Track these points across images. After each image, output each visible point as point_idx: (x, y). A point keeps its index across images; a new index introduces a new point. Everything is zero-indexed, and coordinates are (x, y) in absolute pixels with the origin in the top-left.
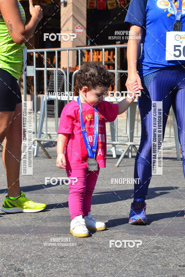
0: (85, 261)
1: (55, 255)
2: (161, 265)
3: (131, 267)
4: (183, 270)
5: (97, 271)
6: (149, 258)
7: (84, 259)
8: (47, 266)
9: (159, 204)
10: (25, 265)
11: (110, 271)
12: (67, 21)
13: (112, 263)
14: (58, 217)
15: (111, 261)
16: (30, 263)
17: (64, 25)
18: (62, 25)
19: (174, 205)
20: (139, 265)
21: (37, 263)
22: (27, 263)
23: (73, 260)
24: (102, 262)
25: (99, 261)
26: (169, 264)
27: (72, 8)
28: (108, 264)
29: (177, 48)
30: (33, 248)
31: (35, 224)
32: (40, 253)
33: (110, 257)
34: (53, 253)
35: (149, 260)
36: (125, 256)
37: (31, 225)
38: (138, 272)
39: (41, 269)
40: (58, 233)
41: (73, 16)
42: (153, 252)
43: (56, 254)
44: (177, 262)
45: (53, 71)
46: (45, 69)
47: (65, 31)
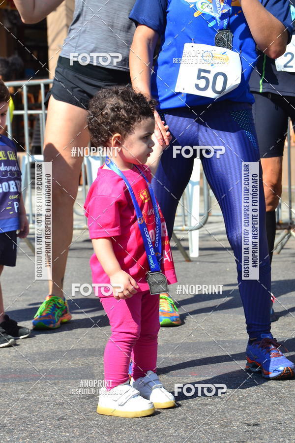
1: (50, 416)
2: (218, 424)
3: (172, 430)
4: (253, 431)
5: (118, 440)
6: (200, 413)
7: (97, 420)
8: (38, 435)
9: (214, 324)
11: (139, 437)
12: (58, 34)
14: (53, 352)
15: (139, 423)
16: (10, 432)
17: (53, 40)
18: (50, 39)
19: (236, 326)
20: (184, 427)
21: (22, 430)
23: (78, 423)
26: (231, 422)
27: (65, 12)
28: (134, 427)
29: (203, 74)
31: (17, 366)
32: (25, 414)
34: (47, 413)
35: (199, 418)
37: (11, 368)
38: (183, 439)
39: (28, 440)
40: (54, 380)
41: (66, 25)
42: (206, 405)
43: (51, 414)
44: (243, 418)
45: (38, 115)
46: (25, 112)
47: (55, 50)
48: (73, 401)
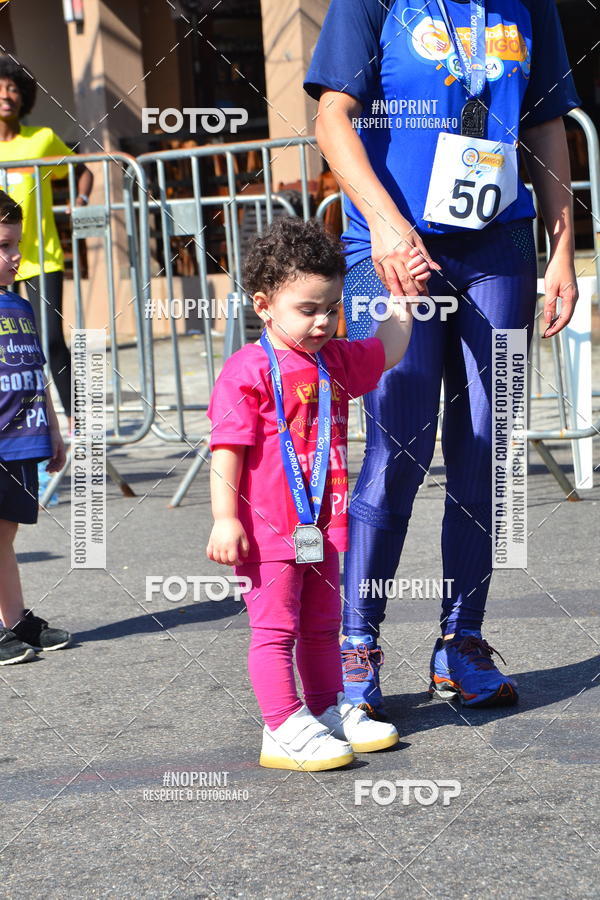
0: (430, 872)
1: (332, 854)
7: (428, 863)
8: (312, 895)
10: (240, 894)
12: (283, 30)
13: (520, 873)
15: (514, 868)
16: (257, 888)
17: (274, 44)
18: (267, 43)
21: (279, 885)
22: (245, 887)
24: (485, 871)
25: (476, 869)
28: (505, 879)
29: (462, 189)
30: (257, 831)
31: (253, 743)
32: (283, 850)
33: (511, 851)
34: (326, 848)
36: (558, 845)
37: (240, 748)
41: (301, 11)
43: (334, 850)
46: (228, 200)
47: (279, 62)
48: (375, 820)
